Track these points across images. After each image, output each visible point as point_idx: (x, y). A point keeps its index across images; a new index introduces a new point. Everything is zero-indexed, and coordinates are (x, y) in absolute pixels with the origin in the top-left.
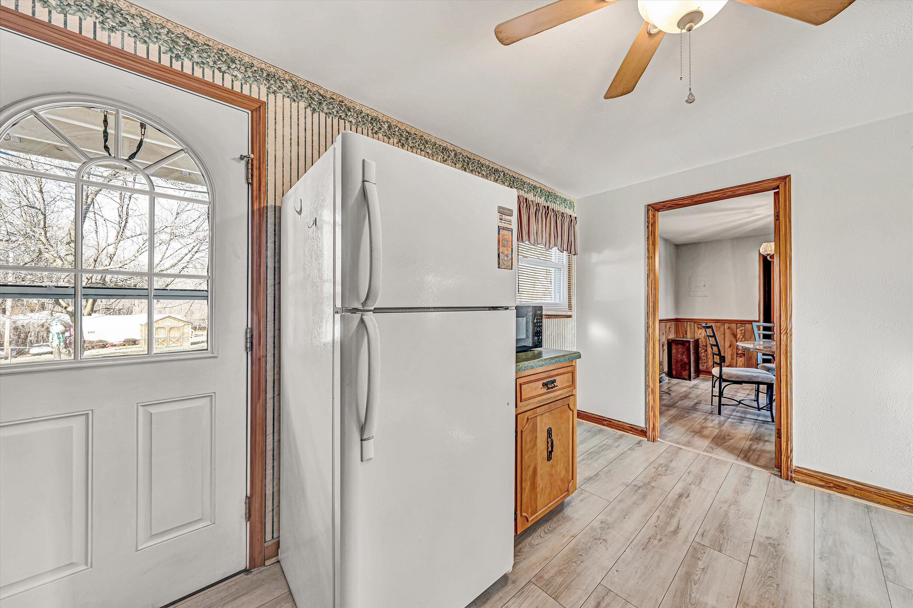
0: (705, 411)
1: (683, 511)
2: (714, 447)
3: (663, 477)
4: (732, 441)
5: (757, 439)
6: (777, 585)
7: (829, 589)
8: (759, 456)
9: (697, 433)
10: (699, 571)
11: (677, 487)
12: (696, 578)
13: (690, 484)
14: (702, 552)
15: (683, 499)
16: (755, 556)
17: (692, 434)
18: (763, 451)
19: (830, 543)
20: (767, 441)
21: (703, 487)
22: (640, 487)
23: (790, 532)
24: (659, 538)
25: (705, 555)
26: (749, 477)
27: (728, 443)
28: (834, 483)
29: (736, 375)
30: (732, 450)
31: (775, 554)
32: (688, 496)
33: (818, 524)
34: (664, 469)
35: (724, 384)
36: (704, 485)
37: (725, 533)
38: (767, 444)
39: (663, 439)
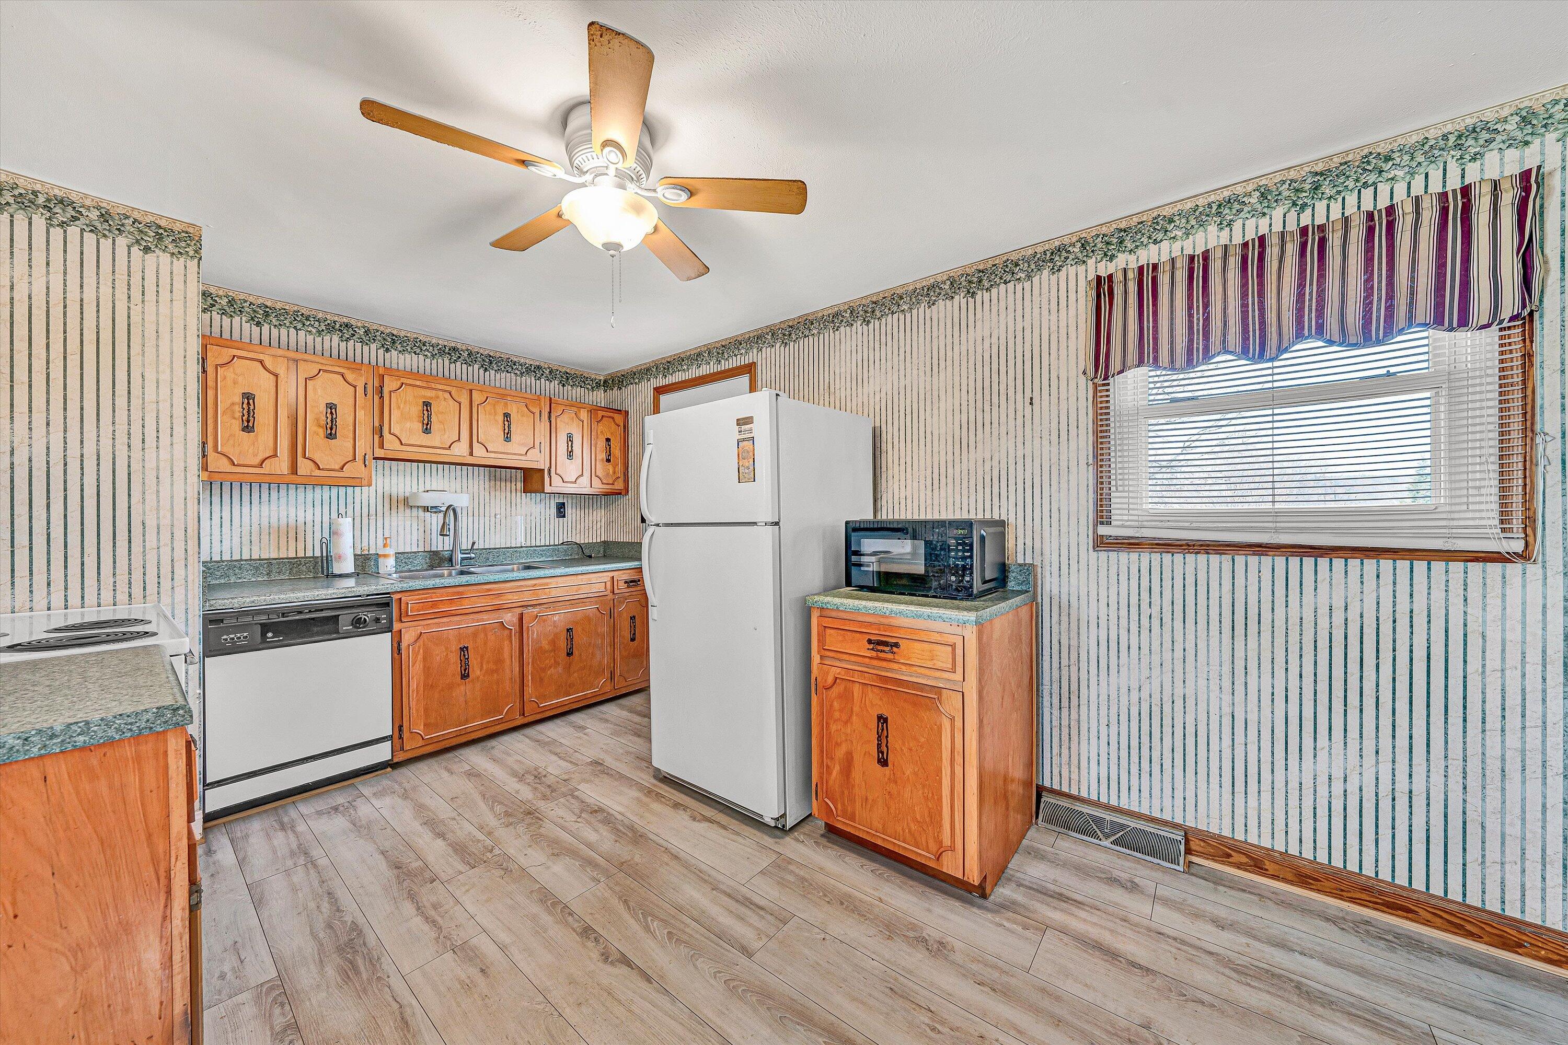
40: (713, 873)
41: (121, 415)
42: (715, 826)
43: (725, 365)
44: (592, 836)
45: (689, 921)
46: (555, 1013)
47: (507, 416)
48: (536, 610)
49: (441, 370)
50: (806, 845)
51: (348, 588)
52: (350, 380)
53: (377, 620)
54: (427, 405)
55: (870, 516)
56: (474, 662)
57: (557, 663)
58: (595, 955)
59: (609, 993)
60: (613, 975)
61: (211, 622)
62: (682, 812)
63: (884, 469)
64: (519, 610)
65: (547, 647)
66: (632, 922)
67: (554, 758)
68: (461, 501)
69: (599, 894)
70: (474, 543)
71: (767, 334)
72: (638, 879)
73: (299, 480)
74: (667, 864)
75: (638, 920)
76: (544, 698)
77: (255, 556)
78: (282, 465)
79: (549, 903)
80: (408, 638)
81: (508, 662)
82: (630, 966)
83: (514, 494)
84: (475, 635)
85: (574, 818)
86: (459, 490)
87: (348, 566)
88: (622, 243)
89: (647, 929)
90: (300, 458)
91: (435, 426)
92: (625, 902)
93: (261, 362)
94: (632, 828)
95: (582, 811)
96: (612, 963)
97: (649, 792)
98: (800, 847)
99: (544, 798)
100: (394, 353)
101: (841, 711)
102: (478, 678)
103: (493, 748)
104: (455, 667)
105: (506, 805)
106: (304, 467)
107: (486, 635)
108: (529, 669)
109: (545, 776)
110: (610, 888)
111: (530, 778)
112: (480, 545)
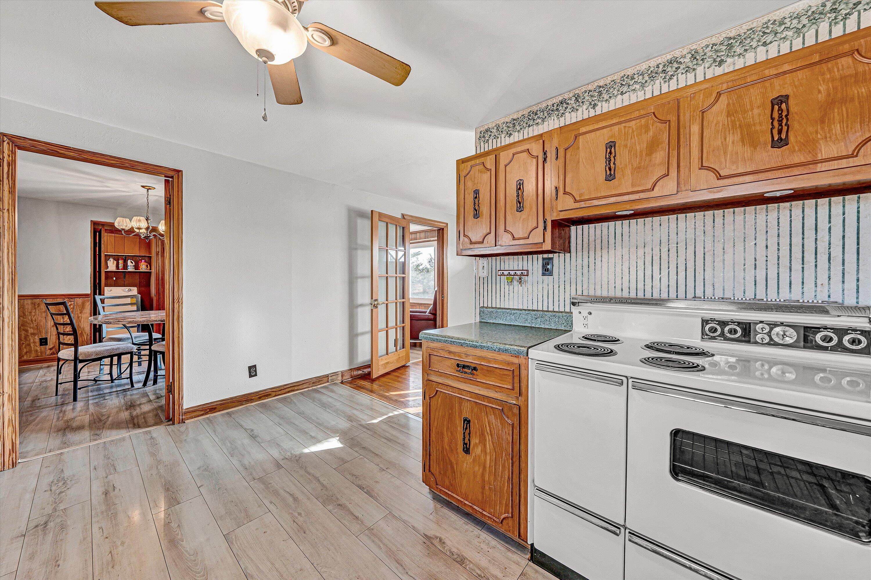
0: (53, 405)
1: (121, 503)
2: (98, 432)
3: (68, 492)
4: (110, 419)
5: (130, 406)
6: (226, 490)
7: (246, 469)
8: (144, 418)
9: (65, 429)
10: (177, 530)
11: (94, 488)
12: (179, 537)
13: (106, 477)
14: (167, 516)
15: (112, 494)
16: (202, 486)
17: (60, 433)
18: (145, 413)
19: (229, 445)
20: (140, 404)
21: (122, 470)
22: (46, 523)
23: (207, 455)
24: (120, 544)
25: (171, 516)
26: (152, 438)
27: (108, 423)
28: (209, 408)
29: (95, 352)
30: (118, 425)
31: (210, 474)
32: (114, 487)
33: (216, 439)
34: (60, 484)
35: (80, 366)
36: (120, 468)
37: (171, 489)
38: (142, 406)
39: (25, 457)
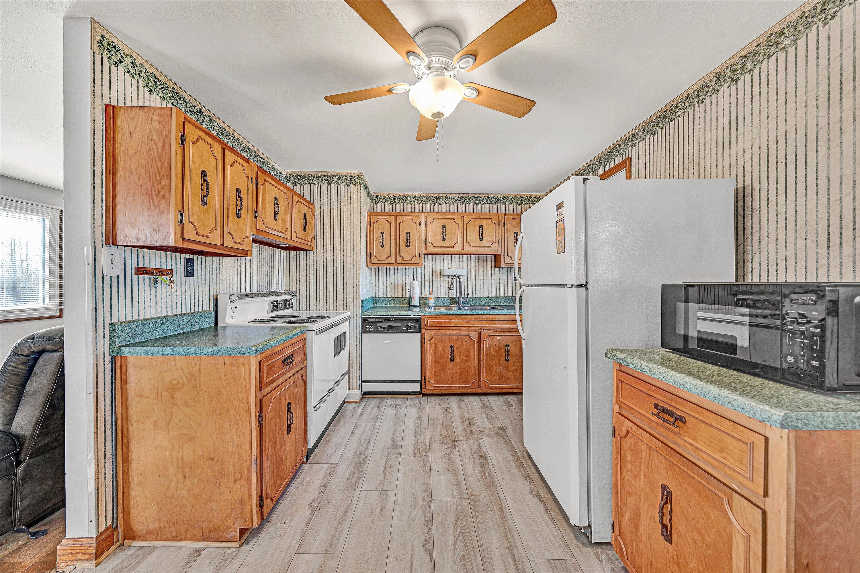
40: (516, 537)
41: (342, 244)
42: (541, 505)
43: (610, 166)
44: (469, 469)
45: (479, 557)
46: (386, 555)
47: (481, 227)
48: (488, 332)
49: (456, 209)
50: (602, 566)
51: (416, 311)
52: (414, 221)
53: (415, 327)
54: (444, 227)
55: (731, 280)
56: (456, 354)
57: (499, 364)
58: (422, 539)
59: (412, 566)
60: (422, 556)
61: (364, 320)
62: (526, 483)
63: (756, 228)
64: (479, 331)
65: (494, 354)
66: (451, 533)
67: (485, 416)
68: (462, 272)
69: (449, 505)
70: (468, 294)
71: (640, 131)
72: (473, 510)
73: (398, 265)
74: (494, 512)
75: (454, 535)
76: (492, 381)
77: (390, 296)
78: (392, 260)
79: (427, 494)
80: (428, 337)
81: (473, 358)
82: (431, 559)
83: (490, 268)
84: (457, 340)
85: (469, 454)
86: (464, 267)
87: (416, 302)
88: (443, 112)
89: (455, 543)
90: (398, 256)
91: (447, 237)
92: (457, 519)
93: (386, 219)
94: (492, 477)
95: (476, 452)
96: (426, 549)
97: (517, 459)
98: (596, 564)
99: (465, 436)
100: (437, 205)
101: (632, 463)
102: (458, 363)
103: (463, 400)
104: (447, 355)
105: (447, 432)
106: (399, 259)
107: (462, 342)
108: (484, 364)
109: (474, 425)
110: (456, 505)
111: (467, 422)
112: (471, 295)
